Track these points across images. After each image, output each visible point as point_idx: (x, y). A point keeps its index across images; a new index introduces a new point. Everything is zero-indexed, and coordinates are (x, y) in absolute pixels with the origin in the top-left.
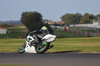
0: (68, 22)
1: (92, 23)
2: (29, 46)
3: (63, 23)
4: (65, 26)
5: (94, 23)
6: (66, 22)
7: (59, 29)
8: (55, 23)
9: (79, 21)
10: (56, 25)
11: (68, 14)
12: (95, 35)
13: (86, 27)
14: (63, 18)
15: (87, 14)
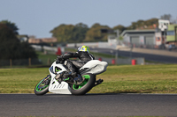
0: (64, 40)
1: (107, 41)
2: (56, 82)
3: (55, 40)
4: (59, 46)
5: (109, 41)
6: (60, 39)
7: (47, 51)
8: (41, 40)
9: (84, 37)
10: (42, 44)
11: (63, 25)
12: (112, 62)
13: (96, 49)
14: (55, 32)
15: (97, 25)
